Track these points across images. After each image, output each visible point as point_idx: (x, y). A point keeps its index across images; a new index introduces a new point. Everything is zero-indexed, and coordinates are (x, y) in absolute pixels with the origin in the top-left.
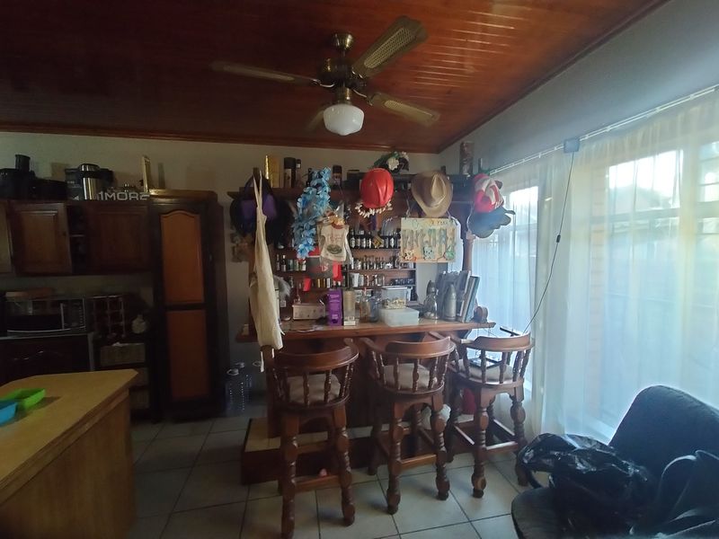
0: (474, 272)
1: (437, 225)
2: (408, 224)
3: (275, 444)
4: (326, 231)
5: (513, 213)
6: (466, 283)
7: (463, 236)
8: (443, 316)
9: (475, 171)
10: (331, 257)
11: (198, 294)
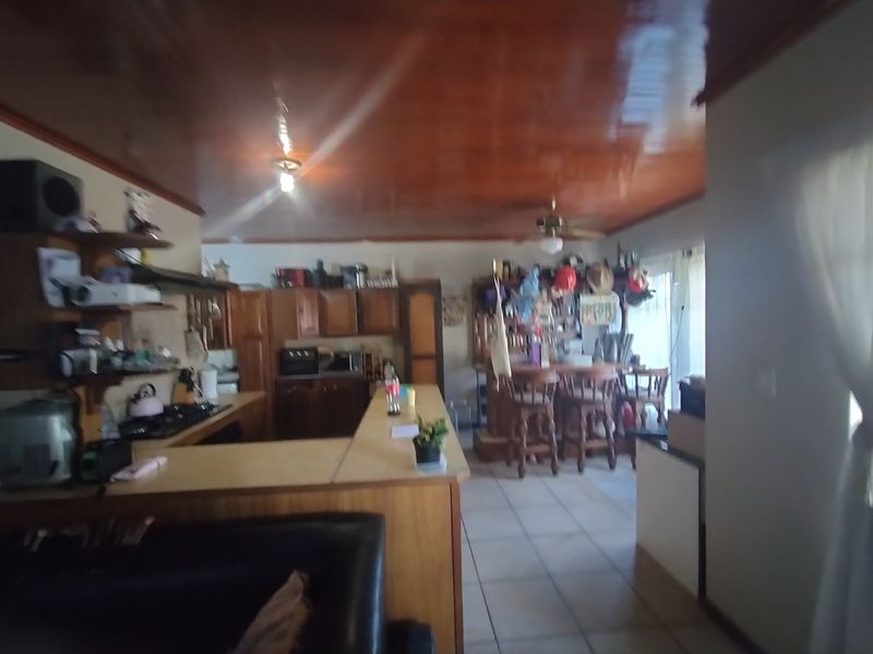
0: (630, 330)
1: (604, 300)
2: (585, 300)
3: (502, 440)
4: (539, 306)
5: (654, 291)
6: (624, 339)
7: (621, 305)
8: (608, 359)
9: (629, 262)
10: (542, 321)
11: (432, 349)
